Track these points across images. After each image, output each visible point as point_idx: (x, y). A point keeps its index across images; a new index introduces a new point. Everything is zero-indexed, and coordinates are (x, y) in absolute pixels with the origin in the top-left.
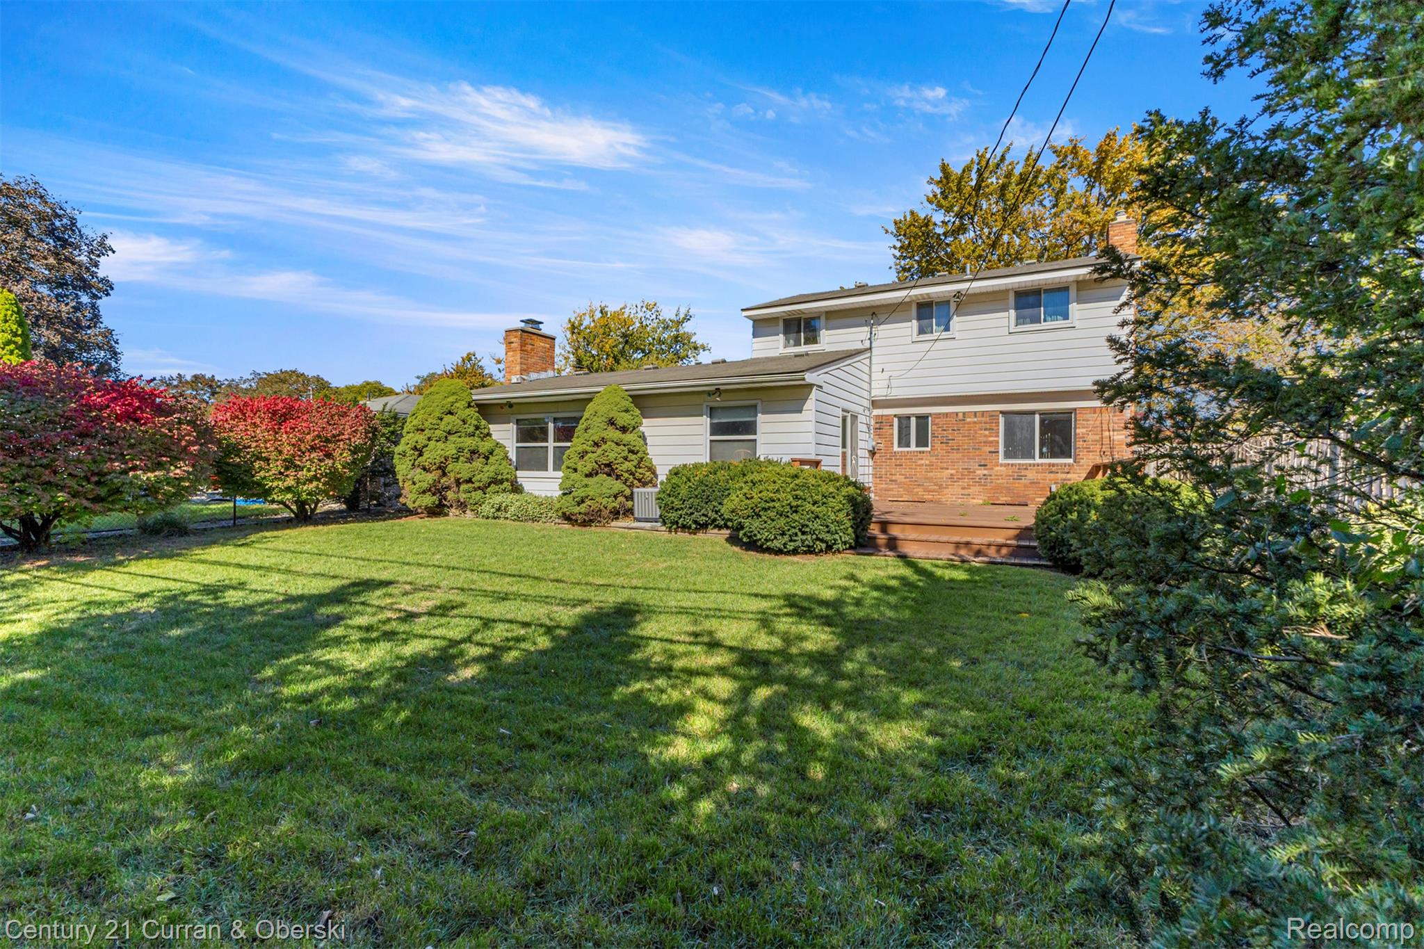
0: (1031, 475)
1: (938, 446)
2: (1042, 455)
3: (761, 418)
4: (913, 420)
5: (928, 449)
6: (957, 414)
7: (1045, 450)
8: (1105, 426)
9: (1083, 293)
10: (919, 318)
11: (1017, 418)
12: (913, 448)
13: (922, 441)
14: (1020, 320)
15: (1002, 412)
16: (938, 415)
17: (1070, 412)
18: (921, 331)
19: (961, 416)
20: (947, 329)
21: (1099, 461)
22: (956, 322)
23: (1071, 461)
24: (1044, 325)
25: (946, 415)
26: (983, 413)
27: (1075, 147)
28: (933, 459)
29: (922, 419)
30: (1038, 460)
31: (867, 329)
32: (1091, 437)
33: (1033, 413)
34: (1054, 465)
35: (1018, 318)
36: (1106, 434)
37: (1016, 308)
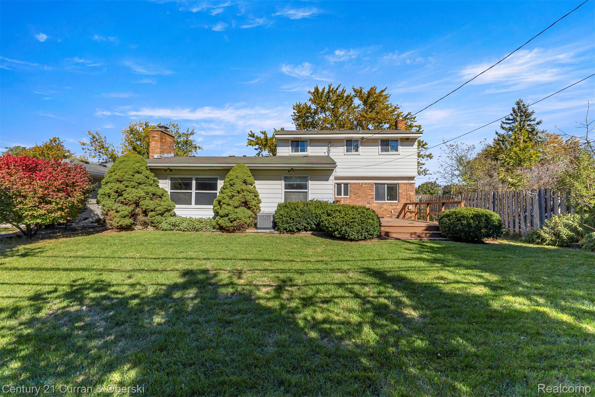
0: (385, 207)
1: (352, 195)
2: (387, 200)
3: (310, 182)
4: (343, 185)
5: (348, 197)
6: (359, 183)
7: (388, 197)
8: (408, 190)
9: (402, 143)
10: (347, 146)
11: (380, 186)
12: (343, 196)
13: (346, 193)
14: (382, 150)
15: (375, 184)
16: (353, 184)
17: (396, 184)
18: (347, 151)
19: (361, 184)
20: (357, 151)
21: (406, 202)
22: (361, 148)
23: (397, 202)
24: (391, 153)
25: (355, 184)
26: (368, 184)
27: (361, 90)
28: (351, 201)
29: (346, 185)
30: (387, 201)
31: (327, 148)
32: (404, 193)
33: (385, 184)
34: (392, 203)
35: (381, 149)
36: (408, 192)
37: (381, 146)
